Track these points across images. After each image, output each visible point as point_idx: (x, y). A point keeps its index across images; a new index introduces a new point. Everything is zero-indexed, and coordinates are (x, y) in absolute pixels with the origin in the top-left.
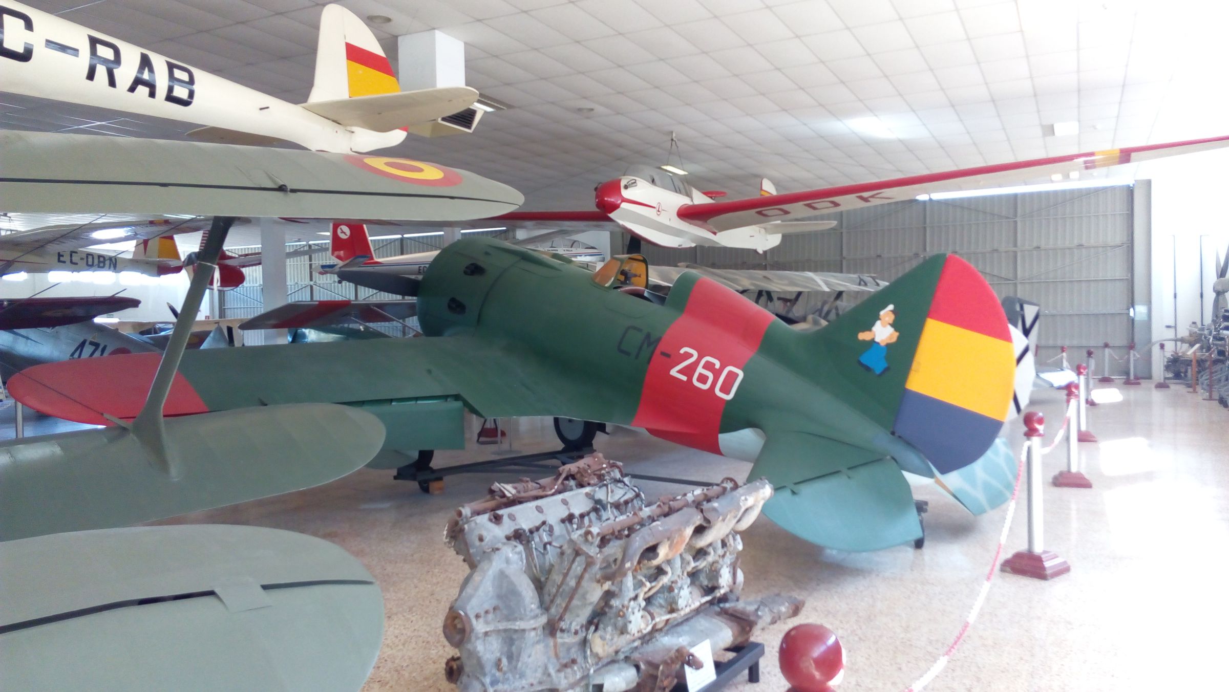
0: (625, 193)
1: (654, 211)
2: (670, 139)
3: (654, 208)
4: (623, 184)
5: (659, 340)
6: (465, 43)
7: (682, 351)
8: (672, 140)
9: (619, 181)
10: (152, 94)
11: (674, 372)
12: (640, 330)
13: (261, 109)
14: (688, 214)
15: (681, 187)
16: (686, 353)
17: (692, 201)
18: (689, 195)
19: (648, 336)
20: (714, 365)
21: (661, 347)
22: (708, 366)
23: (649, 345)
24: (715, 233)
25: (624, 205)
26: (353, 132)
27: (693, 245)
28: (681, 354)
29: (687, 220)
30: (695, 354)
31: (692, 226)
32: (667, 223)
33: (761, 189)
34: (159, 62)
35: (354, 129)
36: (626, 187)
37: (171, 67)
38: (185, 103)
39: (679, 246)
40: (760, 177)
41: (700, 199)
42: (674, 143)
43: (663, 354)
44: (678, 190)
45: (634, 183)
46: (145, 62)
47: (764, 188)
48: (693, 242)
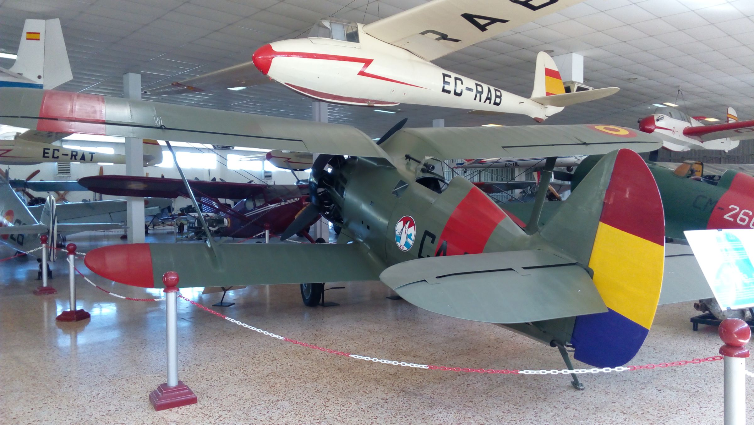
0: (657, 124)
1: (671, 131)
2: (678, 89)
3: (671, 130)
4: (656, 118)
5: (717, 202)
6: (584, 56)
7: (730, 207)
8: (679, 90)
9: (653, 117)
10: (490, 103)
11: (726, 217)
12: (706, 197)
13: (520, 103)
14: (689, 132)
15: (685, 117)
16: (732, 208)
17: (691, 124)
18: (689, 121)
19: (710, 200)
20: (749, 213)
21: (718, 205)
22: (745, 214)
23: (711, 204)
24: (702, 142)
25: (656, 130)
26: (547, 108)
27: (689, 149)
28: (730, 208)
29: (688, 136)
30: (738, 209)
31: (691, 139)
32: (677, 138)
33: (728, 114)
34: (492, 89)
35: (547, 106)
36: (658, 120)
37: (496, 90)
38: (498, 104)
39: (682, 150)
40: (727, 106)
41: (695, 124)
42: (680, 92)
43: (719, 208)
44: (683, 119)
45: (662, 118)
46: (489, 91)
47: (729, 113)
48: (689, 148)
